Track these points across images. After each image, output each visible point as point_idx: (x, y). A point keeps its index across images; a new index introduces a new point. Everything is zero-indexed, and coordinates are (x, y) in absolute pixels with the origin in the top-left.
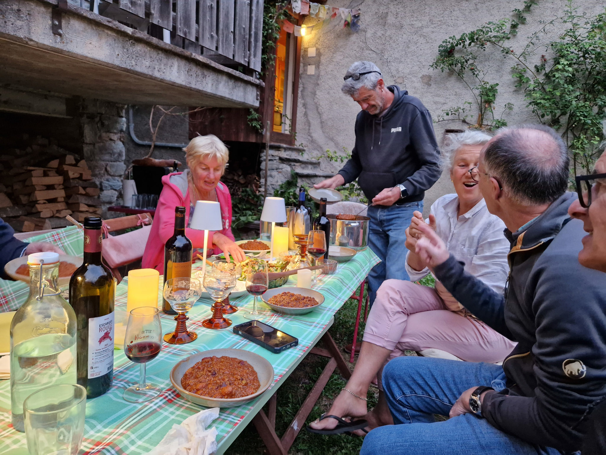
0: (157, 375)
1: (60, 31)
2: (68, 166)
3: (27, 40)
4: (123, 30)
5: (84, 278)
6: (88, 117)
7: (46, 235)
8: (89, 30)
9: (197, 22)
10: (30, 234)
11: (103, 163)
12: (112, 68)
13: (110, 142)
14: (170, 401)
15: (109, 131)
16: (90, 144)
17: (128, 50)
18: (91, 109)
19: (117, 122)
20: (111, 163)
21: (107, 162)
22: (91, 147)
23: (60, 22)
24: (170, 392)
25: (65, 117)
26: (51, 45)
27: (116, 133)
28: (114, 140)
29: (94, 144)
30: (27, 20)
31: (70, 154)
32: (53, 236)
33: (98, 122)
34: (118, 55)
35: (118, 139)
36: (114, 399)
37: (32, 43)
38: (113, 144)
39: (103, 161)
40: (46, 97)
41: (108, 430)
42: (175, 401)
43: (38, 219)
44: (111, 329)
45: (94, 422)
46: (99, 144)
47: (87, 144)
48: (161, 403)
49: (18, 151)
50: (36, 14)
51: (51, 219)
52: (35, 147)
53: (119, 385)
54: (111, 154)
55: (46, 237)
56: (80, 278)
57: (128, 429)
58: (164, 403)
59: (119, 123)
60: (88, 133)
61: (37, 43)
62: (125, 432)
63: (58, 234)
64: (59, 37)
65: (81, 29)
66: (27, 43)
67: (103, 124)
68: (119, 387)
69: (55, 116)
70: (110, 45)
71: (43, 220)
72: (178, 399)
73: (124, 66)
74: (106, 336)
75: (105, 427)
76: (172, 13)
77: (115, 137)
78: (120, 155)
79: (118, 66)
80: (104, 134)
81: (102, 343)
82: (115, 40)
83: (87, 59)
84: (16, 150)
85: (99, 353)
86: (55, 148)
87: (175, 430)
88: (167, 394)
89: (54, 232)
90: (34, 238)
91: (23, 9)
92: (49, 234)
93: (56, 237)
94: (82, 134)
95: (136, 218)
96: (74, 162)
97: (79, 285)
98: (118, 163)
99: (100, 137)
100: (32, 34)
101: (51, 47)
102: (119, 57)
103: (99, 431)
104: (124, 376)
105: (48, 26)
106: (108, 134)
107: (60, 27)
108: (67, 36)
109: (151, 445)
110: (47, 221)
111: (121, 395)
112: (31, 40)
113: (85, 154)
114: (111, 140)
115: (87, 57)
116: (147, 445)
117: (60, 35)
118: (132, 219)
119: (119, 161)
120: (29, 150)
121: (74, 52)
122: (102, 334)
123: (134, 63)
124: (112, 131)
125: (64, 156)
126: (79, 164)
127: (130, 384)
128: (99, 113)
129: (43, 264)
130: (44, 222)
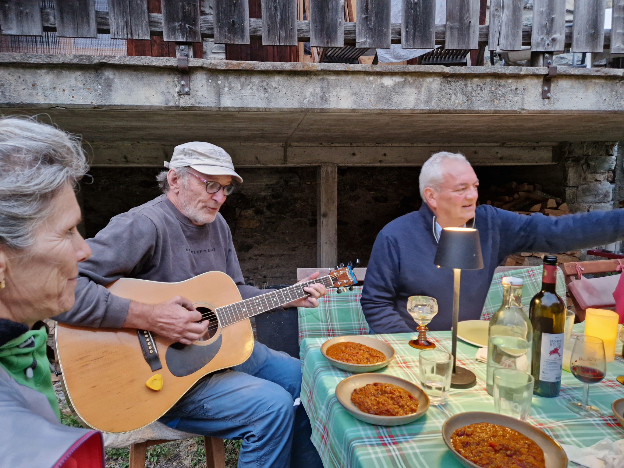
0: (602, 403)
1: (549, 95)
2: (548, 210)
3: (520, 110)
4: (612, 74)
5: (541, 301)
6: (573, 161)
7: (522, 270)
8: (576, 86)
10: (510, 268)
11: (586, 205)
12: (598, 114)
13: (595, 183)
14: (609, 425)
15: (595, 172)
16: (574, 187)
17: (617, 92)
18: (578, 152)
19: (604, 161)
20: (595, 205)
21: (591, 204)
22: (574, 190)
23: (549, 88)
24: (610, 418)
25: (551, 164)
26: (540, 109)
27: (603, 173)
28: (600, 181)
29: (578, 187)
30: (522, 94)
31: (551, 198)
32: (529, 272)
33: (584, 164)
34: (605, 100)
35: (605, 178)
36: (559, 404)
37: (524, 111)
38: (599, 185)
39: (586, 203)
40: (534, 148)
41: (550, 420)
42: (615, 427)
43: (518, 257)
44: (560, 347)
45: (540, 410)
46: (582, 186)
47: (570, 187)
48: (599, 422)
49: (507, 198)
50: (530, 87)
51: (530, 258)
52: (521, 193)
53: (565, 396)
54: (596, 195)
55: (523, 271)
56: (537, 301)
57: (566, 425)
58: (603, 424)
59: (607, 162)
60: (572, 176)
61: (528, 110)
62: (563, 426)
63: (532, 271)
64: (547, 100)
65: (568, 87)
66: (520, 112)
67: (588, 166)
68: (564, 398)
69: (541, 164)
70: (597, 92)
71: (522, 258)
72: (618, 427)
73: (611, 109)
74: (555, 351)
75: (549, 417)
77: (601, 177)
78: (606, 195)
79: (604, 111)
80: (589, 176)
81: (552, 355)
82: (603, 86)
83: (573, 112)
84: (506, 197)
85: (548, 362)
86: (539, 194)
87: (606, 443)
88: (607, 419)
89: (529, 268)
90: (513, 271)
91: (520, 87)
92: (525, 269)
93: (531, 273)
94: (565, 178)
95: (615, 263)
96: (555, 205)
97: (536, 306)
98: (603, 204)
99: (585, 179)
100: (525, 104)
101: (540, 111)
102: (606, 101)
103: (543, 418)
104: (571, 393)
105: (539, 94)
106: (593, 174)
107: (549, 91)
108: (554, 96)
109: (584, 445)
110: (526, 259)
111: (565, 404)
112: (524, 110)
113: (567, 197)
114: (596, 180)
115: (572, 111)
116: (581, 444)
117: (548, 98)
118: (610, 263)
119: (604, 203)
120: (516, 196)
121: (560, 109)
122: (553, 349)
124: (598, 171)
125: (547, 200)
126: (559, 208)
127: (575, 400)
128: (585, 155)
129: (512, 285)
130: (524, 260)
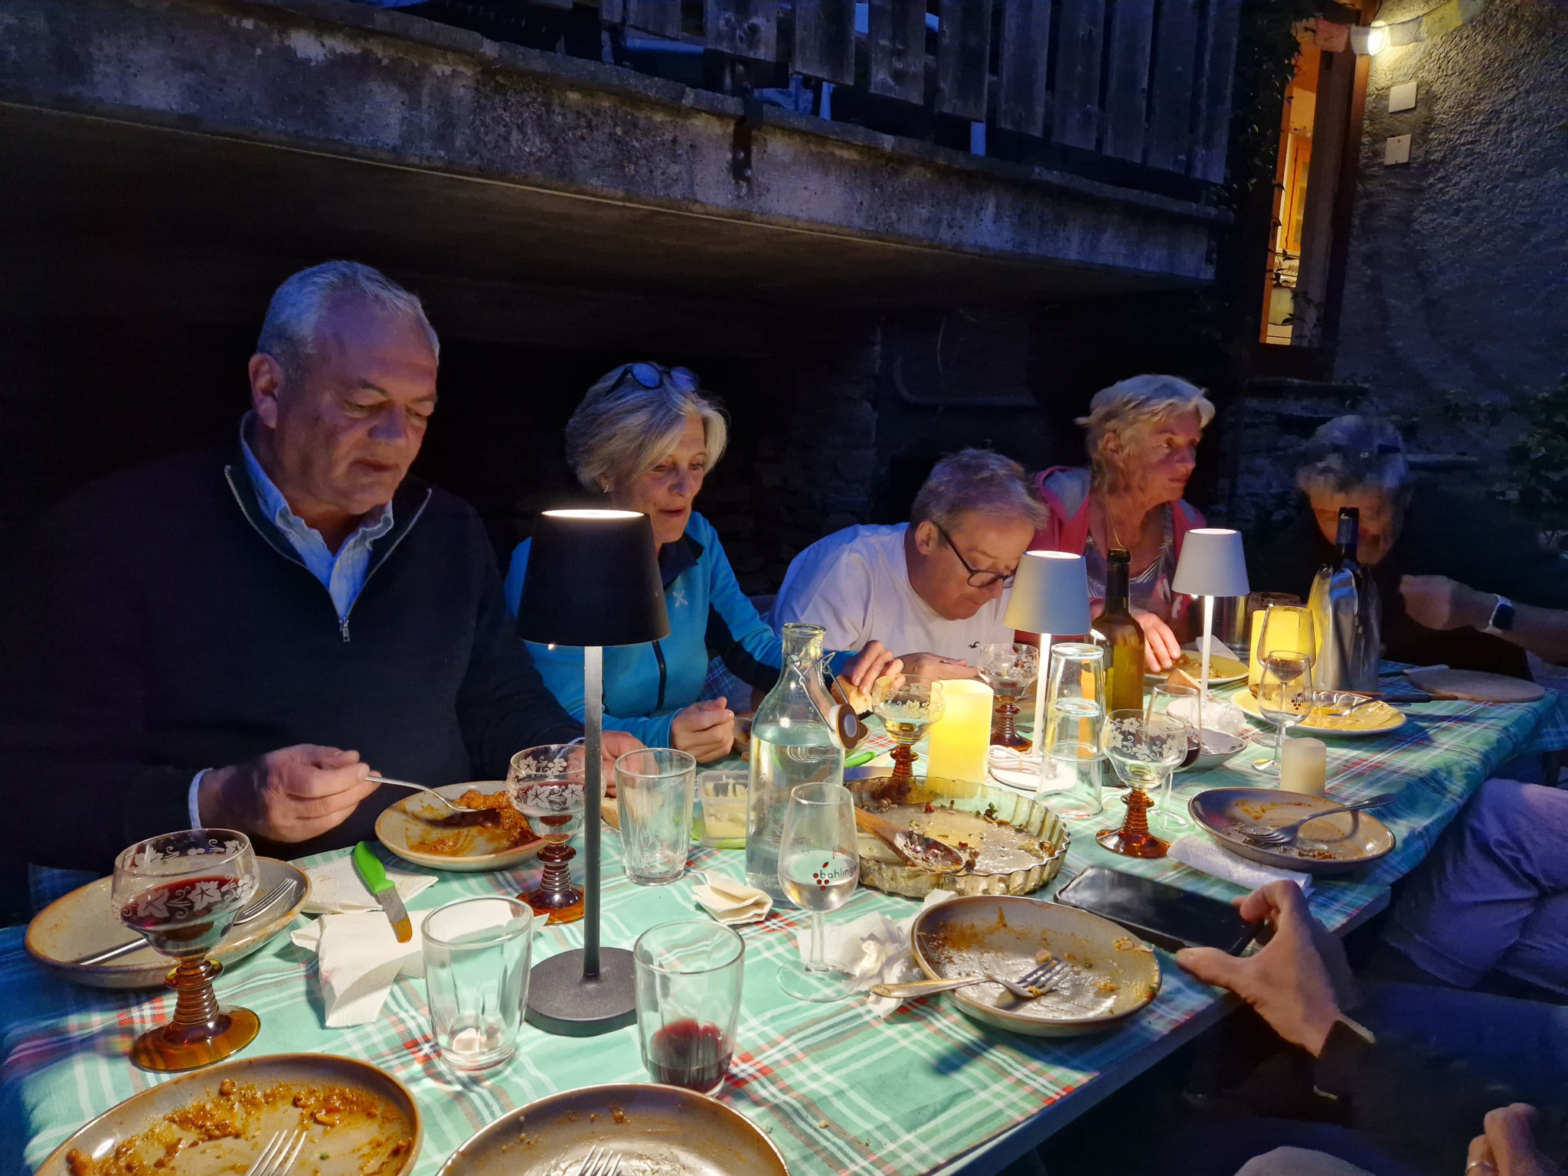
1: (748, 171)
3: (687, 201)
9: (1050, 86)
11: (829, 454)
13: (845, 405)
15: (845, 380)
17: (882, 190)
19: (859, 356)
20: (846, 452)
21: (838, 452)
23: (748, 155)
26: (730, 206)
27: (857, 383)
28: (854, 400)
30: (689, 159)
34: (862, 203)
35: (862, 395)
37: (695, 207)
38: (852, 410)
39: (830, 448)
47: (799, 411)
50: (705, 143)
54: (847, 431)
59: (865, 359)
61: (705, 205)
64: (745, 184)
65: (789, 159)
66: (687, 209)
70: (845, 183)
73: (873, 226)
76: (988, 78)
77: (855, 392)
78: (865, 431)
79: (859, 230)
80: (834, 389)
82: (856, 171)
83: (798, 224)
98: (861, 451)
99: (827, 394)
100: (696, 188)
101: (730, 210)
102: (863, 207)
106: (841, 386)
107: (747, 162)
108: (760, 179)
112: (694, 201)
114: (847, 399)
115: (797, 220)
117: (748, 180)
119: (863, 447)
121: (773, 212)
123: (894, 216)
124: (850, 378)
